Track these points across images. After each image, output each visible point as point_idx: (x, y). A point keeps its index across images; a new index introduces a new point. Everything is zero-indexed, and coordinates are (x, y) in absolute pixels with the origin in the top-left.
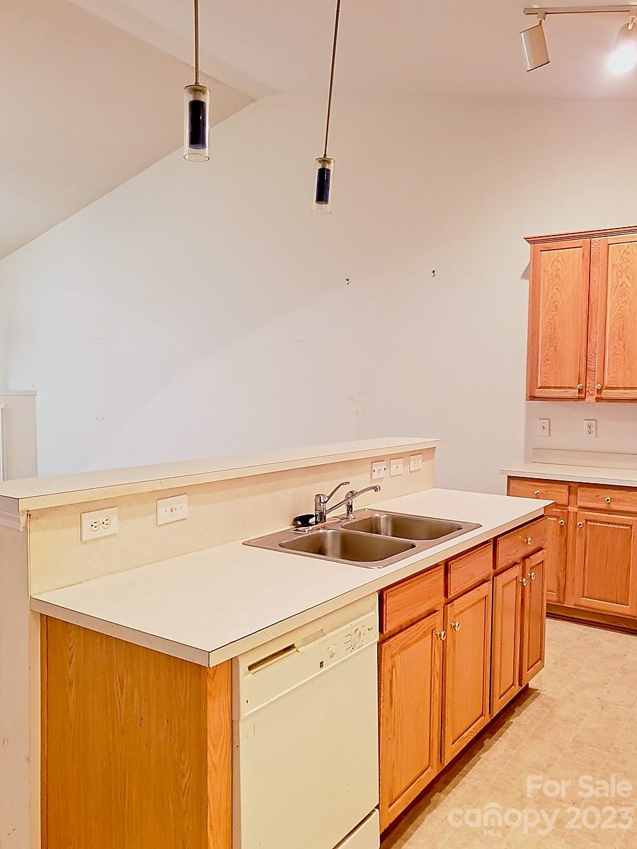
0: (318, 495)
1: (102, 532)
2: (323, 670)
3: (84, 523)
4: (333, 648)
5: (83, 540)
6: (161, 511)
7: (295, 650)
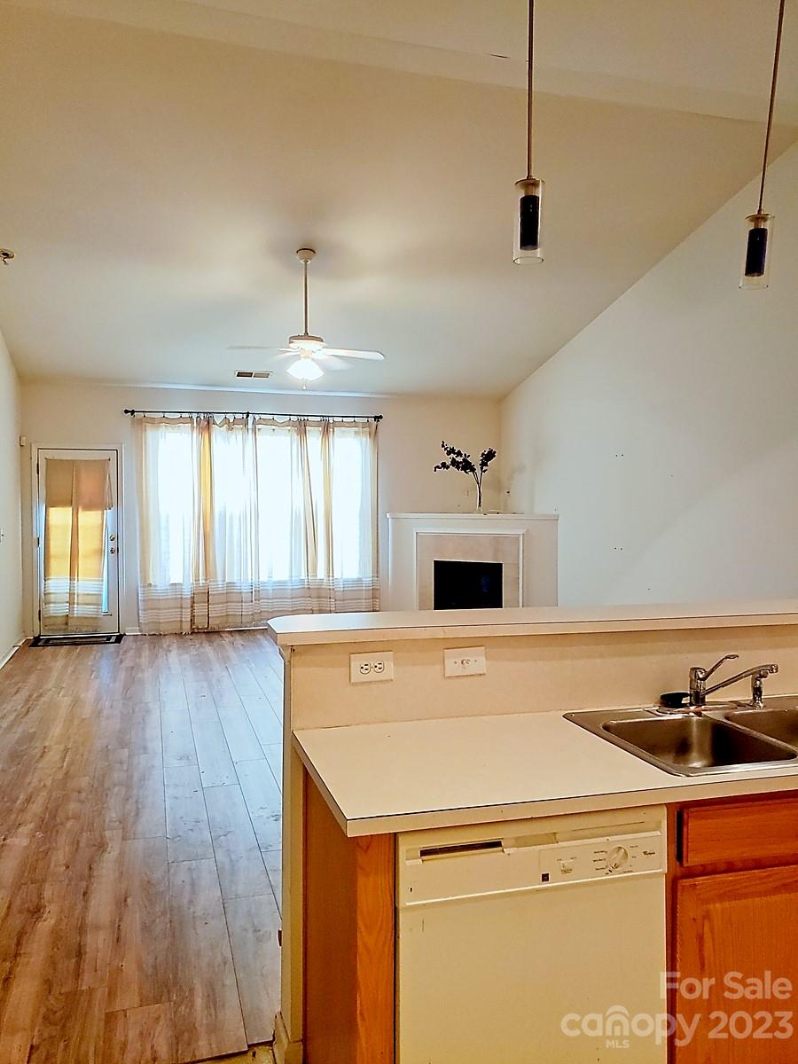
0: (693, 669)
1: (372, 676)
2: (546, 885)
3: (352, 664)
4: (567, 862)
5: (352, 681)
6: (449, 663)
7: (500, 848)
